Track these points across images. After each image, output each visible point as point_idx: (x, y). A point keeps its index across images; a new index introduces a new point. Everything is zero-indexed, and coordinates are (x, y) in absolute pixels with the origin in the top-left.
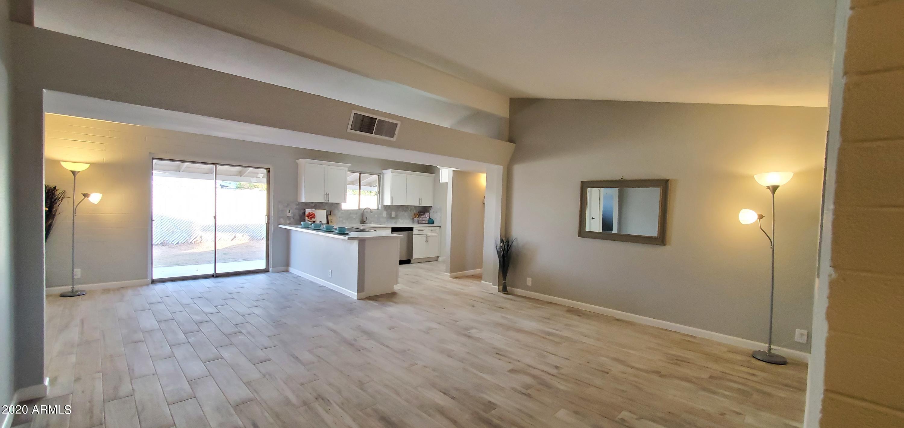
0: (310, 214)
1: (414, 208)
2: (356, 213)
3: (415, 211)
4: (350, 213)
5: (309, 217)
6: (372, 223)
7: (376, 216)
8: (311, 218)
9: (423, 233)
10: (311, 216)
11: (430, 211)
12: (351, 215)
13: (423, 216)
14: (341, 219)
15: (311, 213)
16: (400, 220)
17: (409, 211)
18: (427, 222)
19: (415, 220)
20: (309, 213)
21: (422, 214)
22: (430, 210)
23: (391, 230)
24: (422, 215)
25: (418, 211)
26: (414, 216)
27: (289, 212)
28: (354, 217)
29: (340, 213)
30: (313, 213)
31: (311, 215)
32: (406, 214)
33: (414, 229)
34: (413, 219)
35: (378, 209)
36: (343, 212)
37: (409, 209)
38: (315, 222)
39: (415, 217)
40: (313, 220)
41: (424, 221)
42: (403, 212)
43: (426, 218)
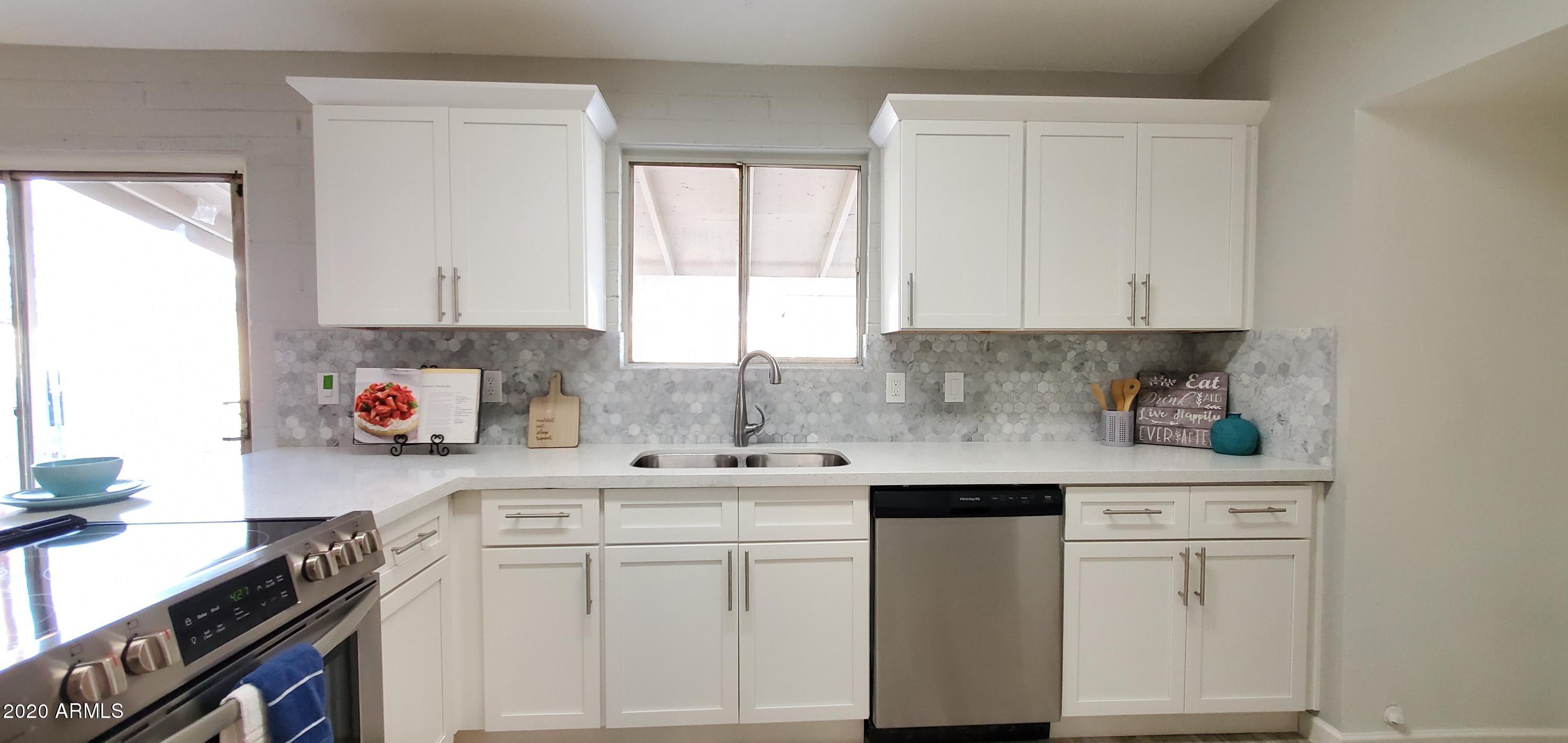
0: (379, 394)
1: (1102, 346)
2: (709, 387)
3: (1113, 367)
4: (671, 387)
5: (373, 413)
6: (813, 437)
7: (837, 398)
8: (383, 419)
9: (1161, 527)
10: (381, 408)
11: (1233, 367)
12: (676, 397)
13: (1173, 401)
14: (616, 419)
15: (383, 390)
16: (1002, 419)
17: (1066, 367)
18: (1202, 437)
19: (1113, 423)
20: (374, 388)
21: (1170, 383)
22: (1232, 355)
23: (863, 506)
24: (1165, 391)
25: (1137, 367)
26: (1103, 401)
27: (328, 382)
28: (697, 408)
29: (609, 387)
30: (398, 389)
31: (383, 402)
32: (1045, 386)
33: (1071, 500)
34: (1098, 415)
35: (858, 361)
36: (627, 378)
37: (1071, 355)
38: (404, 436)
39: (1113, 406)
40: (397, 426)
41: (1181, 427)
42: (1025, 376)
43: (1202, 410)
